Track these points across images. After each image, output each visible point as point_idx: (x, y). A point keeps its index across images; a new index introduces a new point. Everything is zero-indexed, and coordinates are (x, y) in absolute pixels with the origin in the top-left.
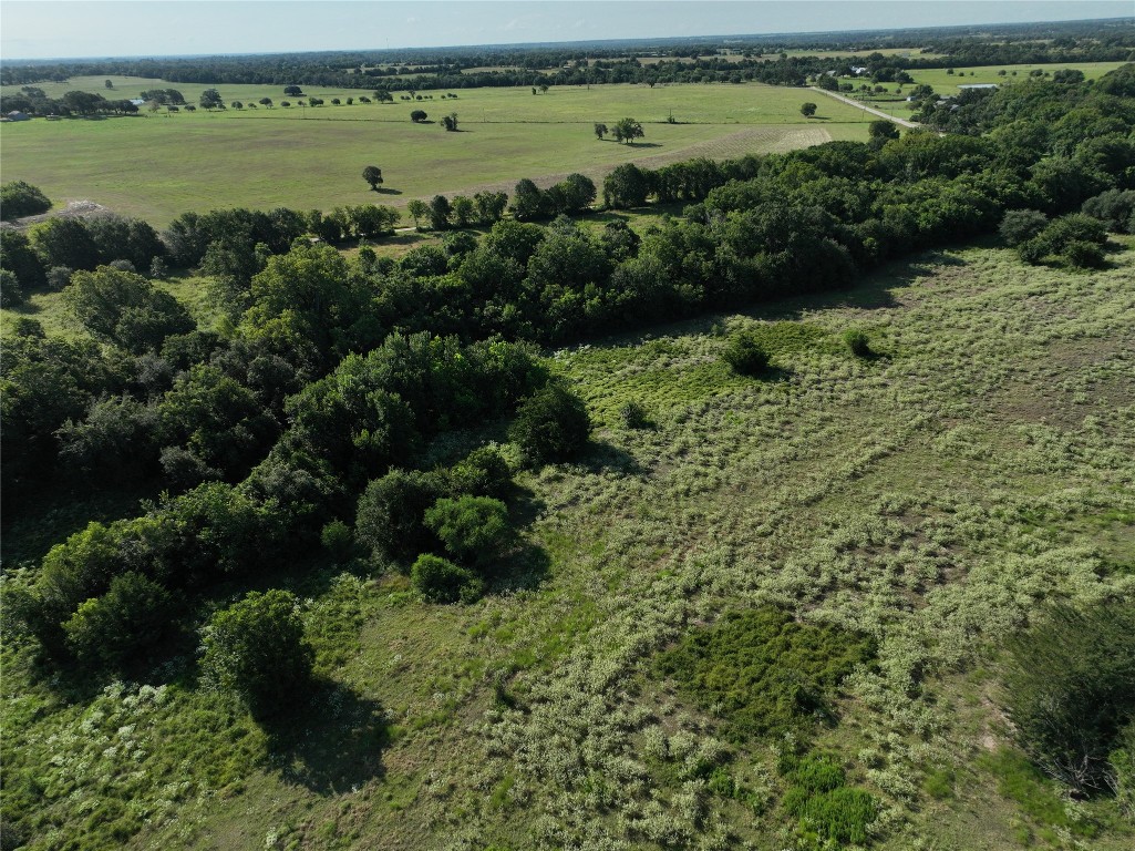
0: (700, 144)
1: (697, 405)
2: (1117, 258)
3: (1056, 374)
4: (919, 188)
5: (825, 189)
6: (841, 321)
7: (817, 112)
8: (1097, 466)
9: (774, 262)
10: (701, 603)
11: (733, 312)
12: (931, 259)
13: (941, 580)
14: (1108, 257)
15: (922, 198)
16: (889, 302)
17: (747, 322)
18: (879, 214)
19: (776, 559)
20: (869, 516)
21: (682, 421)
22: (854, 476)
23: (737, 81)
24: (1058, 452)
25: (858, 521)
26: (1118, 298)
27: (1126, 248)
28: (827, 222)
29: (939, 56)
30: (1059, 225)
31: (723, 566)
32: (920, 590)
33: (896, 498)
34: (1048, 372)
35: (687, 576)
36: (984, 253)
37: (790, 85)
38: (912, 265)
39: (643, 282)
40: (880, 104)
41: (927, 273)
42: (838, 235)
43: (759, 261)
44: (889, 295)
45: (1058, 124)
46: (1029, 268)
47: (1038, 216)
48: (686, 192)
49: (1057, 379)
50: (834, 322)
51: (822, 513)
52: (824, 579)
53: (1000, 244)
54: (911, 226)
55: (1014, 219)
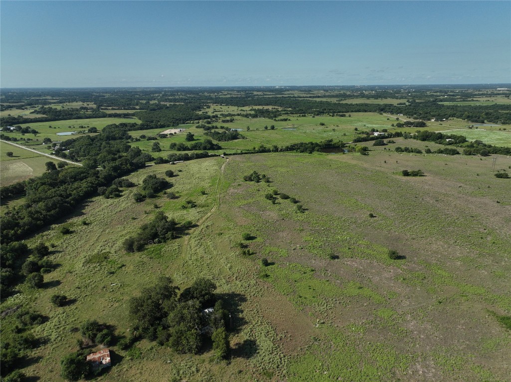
2: (123, 194)
9: (56, 211)
11: (52, 224)
12: (86, 202)
14: (121, 194)
16: (84, 214)
18: (70, 195)
27: (123, 191)
30: (110, 189)
36: (97, 198)
39: (30, 224)
41: (87, 206)
42: (66, 202)
43: (53, 212)
46: (107, 199)
47: (105, 188)
50: (76, 220)
53: (99, 195)
54: (79, 196)
55: (100, 189)
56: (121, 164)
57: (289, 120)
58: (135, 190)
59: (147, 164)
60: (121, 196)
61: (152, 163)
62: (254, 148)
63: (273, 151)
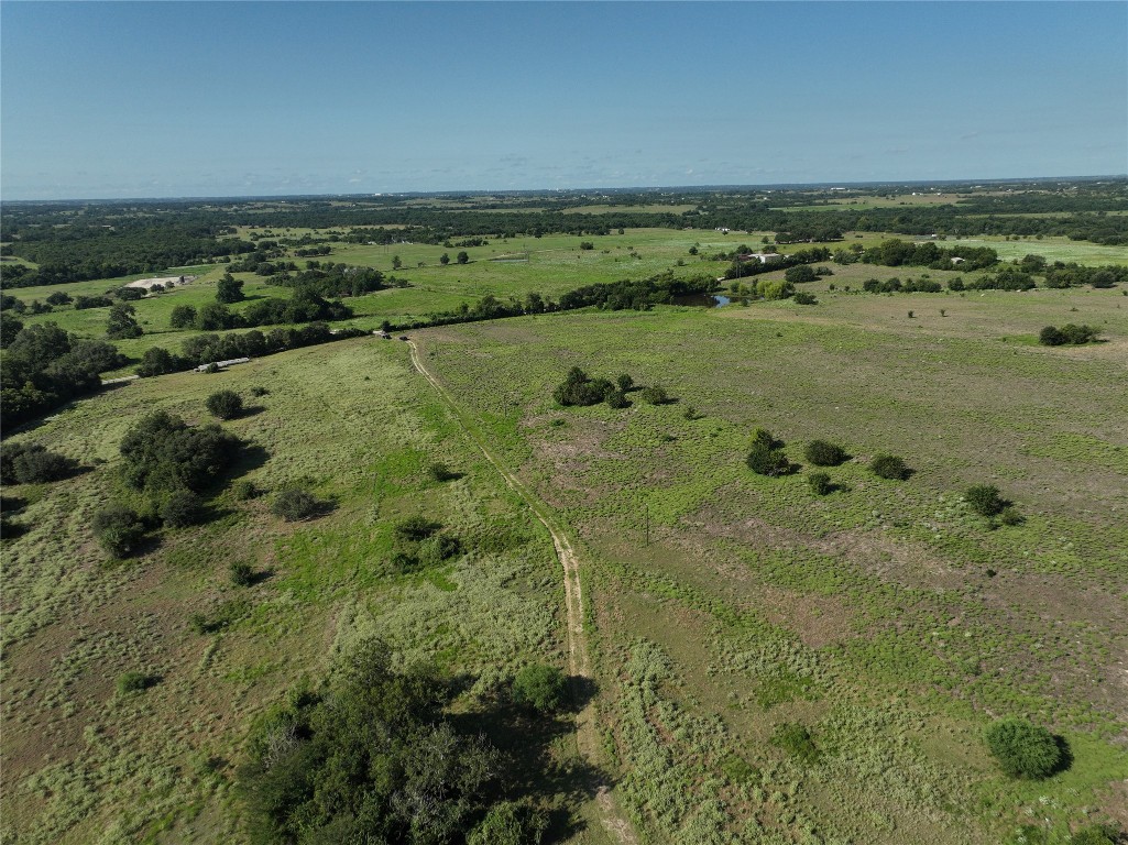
57: (486, 243)
59: (107, 378)
61: (128, 375)
62: (465, 308)
63: (529, 311)
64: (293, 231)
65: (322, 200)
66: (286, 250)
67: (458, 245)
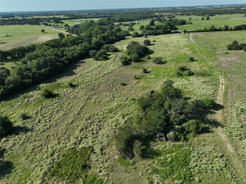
0: (18, 41)
1: (39, 109)
2: (110, 57)
3: (107, 82)
4: (72, 48)
5: (53, 51)
6: (65, 80)
7: (45, 31)
8: (118, 98)
9: (47, 70)
10: (55, 156)
11: (41, 83)
12: (79, 63)
13: (100, 129)
14: (108, 57)
15: (73, 50)
16: (74, 74)
17: (45, 85)
18: (66, 55)
19: (68, 138)
20: (84, 122)
21: (37, 114)
22: (79, 114)
23: (22, 24)
24: (111, 97)
25: (82, 123)
26: (112, 65)
27: (110, 55)
28: (56, 59)
29: (67, 17)
30: (99, 52)
31: (58, 145)
32: (97, 133)
33: (87, 116)
34: (105, 82)
35: (50, 151)
36: (88, 59)
37: (36, 25)
38: (76, 64)
39: (15, 82)
40: (58, 29)
41: (79, 66)
42: (59, 61)
43: (43, 70)
44: (73, 72)
45: (93, 32)
46: (96, 61)
47: (95, 51)
48: (18, 55)
49: (107, 83)
50: (64, 80)
51: (75, 124)
52: (79, 139)
53: (90, 57)
54: (73, 56)
55: (91, 52)
56: (109, 35)
57: (215, 16)
58: (120, 54)
59: (126, 37)
60: (109, 59)
61: (130, 37)
63: (224, 30)
64: (167, 14)
65: (175, 7)
66: (165, 17)
67: (207, 16)
